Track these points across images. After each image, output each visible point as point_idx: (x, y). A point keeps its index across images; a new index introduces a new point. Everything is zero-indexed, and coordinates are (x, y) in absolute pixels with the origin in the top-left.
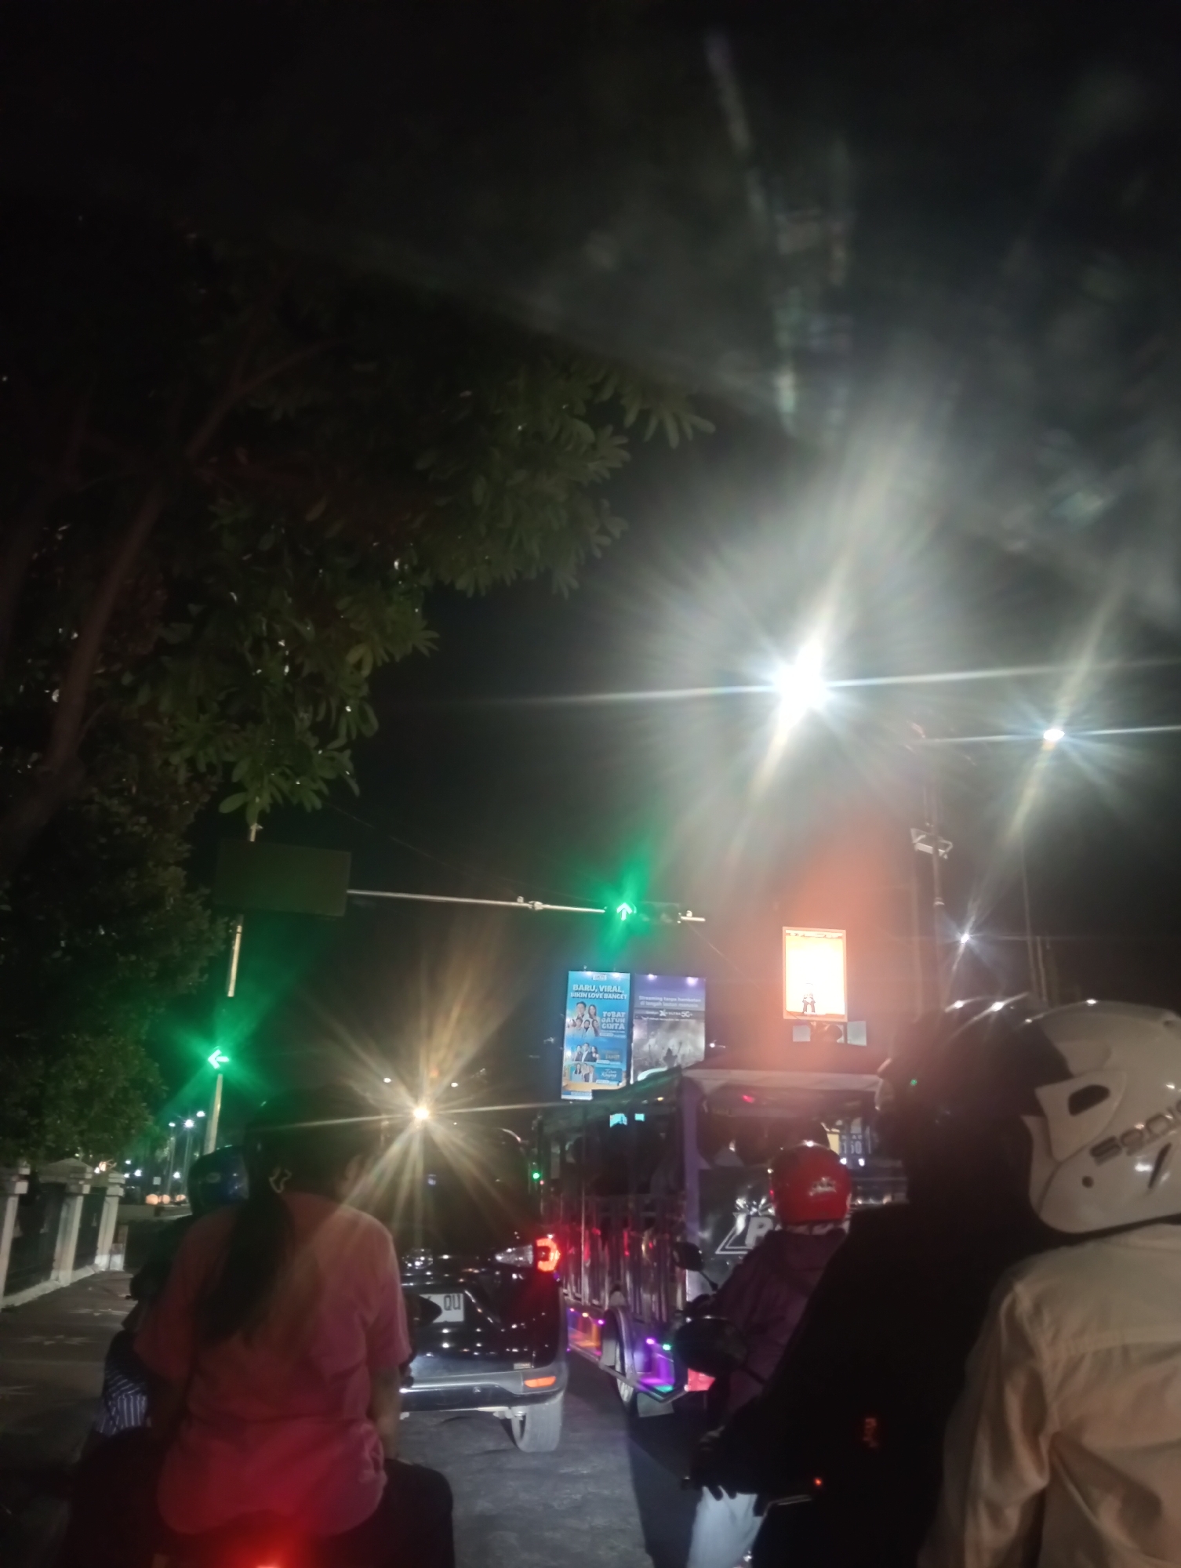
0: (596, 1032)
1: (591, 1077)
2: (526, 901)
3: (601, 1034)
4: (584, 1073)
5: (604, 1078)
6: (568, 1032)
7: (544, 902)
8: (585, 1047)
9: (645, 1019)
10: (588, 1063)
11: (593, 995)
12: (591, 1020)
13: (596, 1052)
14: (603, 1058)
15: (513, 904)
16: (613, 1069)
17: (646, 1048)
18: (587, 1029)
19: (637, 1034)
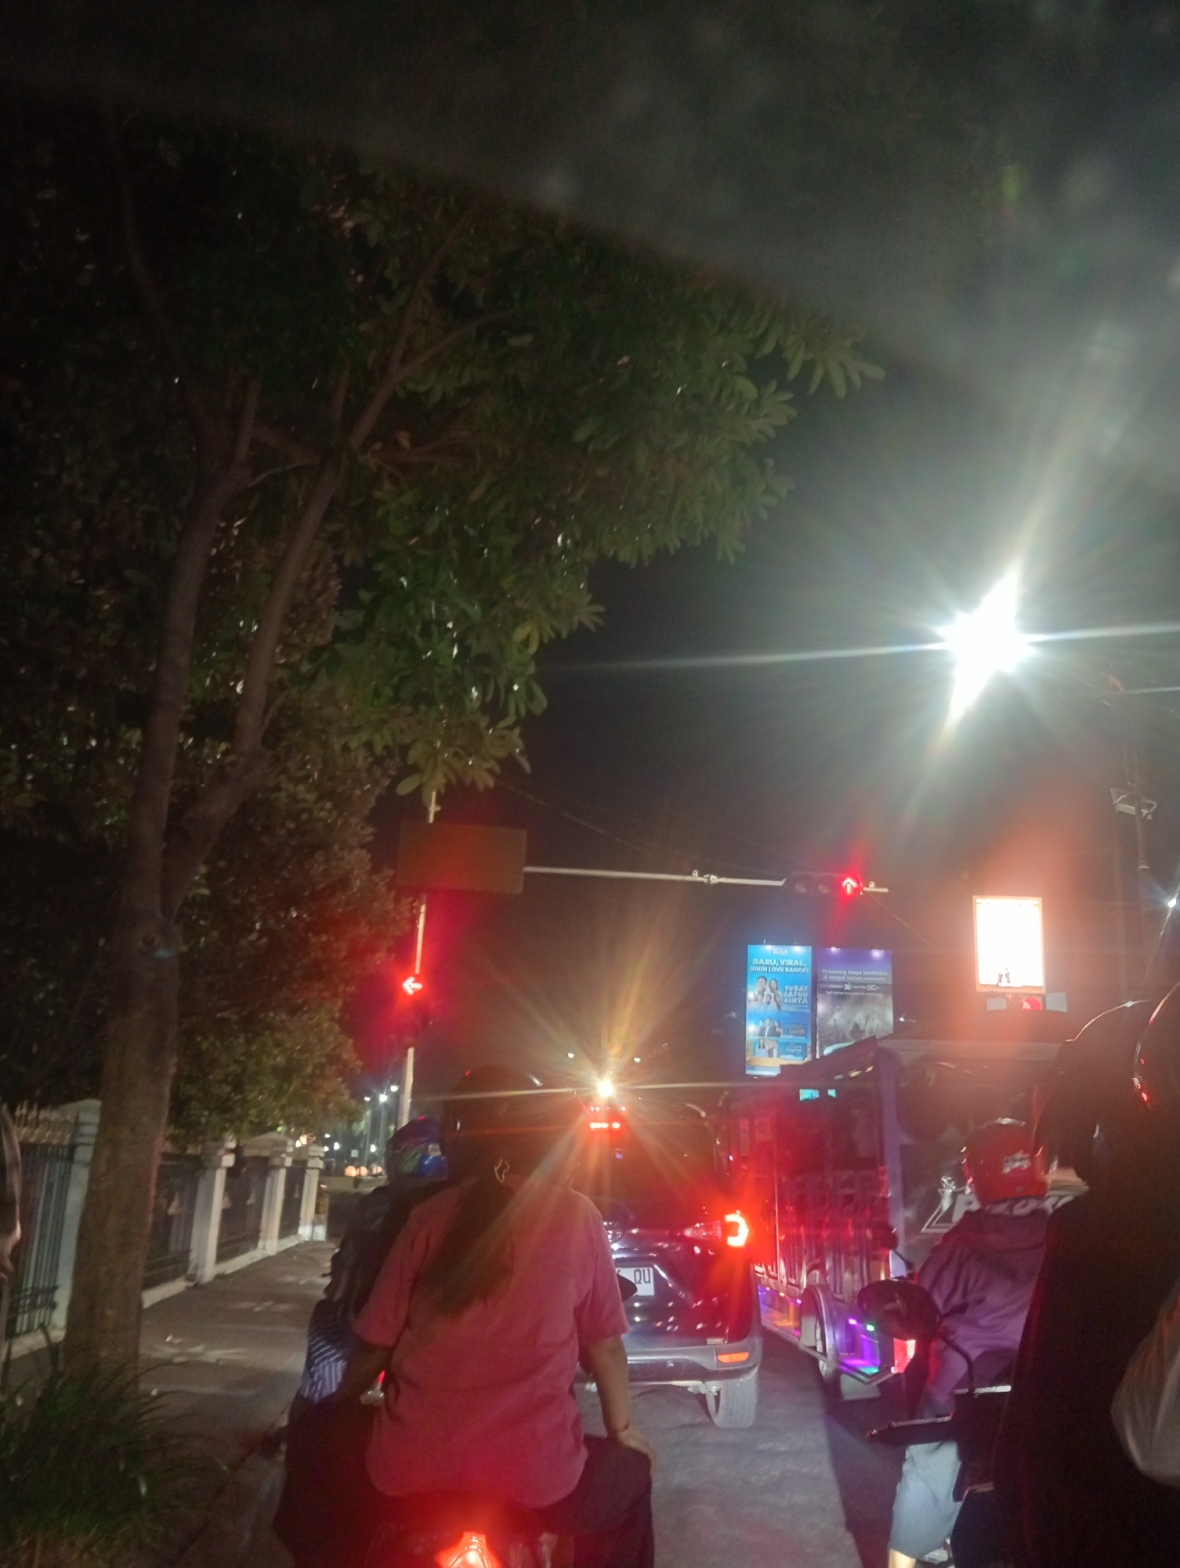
0: (779, 1006)
1: (775, 1052)
2: (701, 875)
3: (784, 1008)
4: (767, 1047)
5: (788, 1053)
6: (751, 1006)
7: (720, 876)
8: (767, 1022)
9: (828, 993)
10: (771, 1038)
11: (774, 969)
12: (773, 995)
13: (780, 1027)
14: (787, 1032)
15: (688, 878)
16: (798, 1044)
17: (831, 1022)
18: (769, 1003)
19: (821, 1008)
